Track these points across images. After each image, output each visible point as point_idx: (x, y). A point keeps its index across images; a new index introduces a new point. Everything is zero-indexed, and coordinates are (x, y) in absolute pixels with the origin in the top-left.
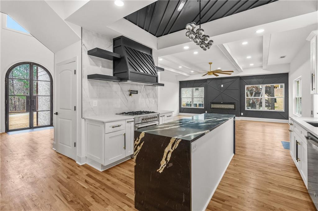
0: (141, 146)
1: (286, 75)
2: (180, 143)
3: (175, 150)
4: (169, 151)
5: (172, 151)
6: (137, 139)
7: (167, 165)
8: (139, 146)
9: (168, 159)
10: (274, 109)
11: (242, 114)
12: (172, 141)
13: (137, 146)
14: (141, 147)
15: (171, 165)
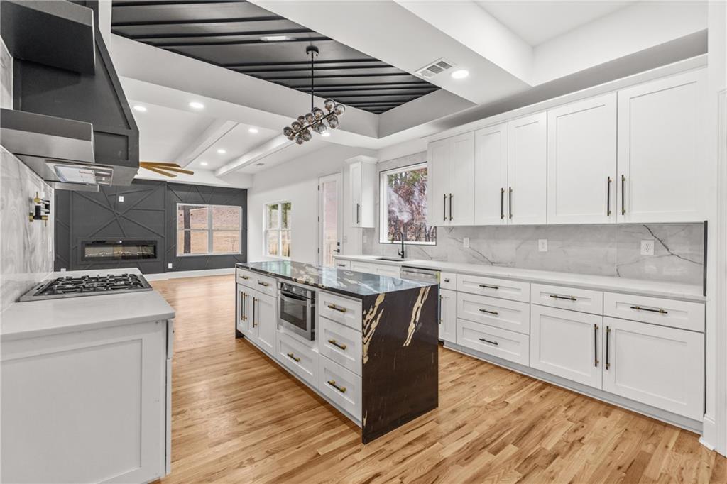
0: (378, 319)
1: (244, 192)
2: (430, 291)
3: (425, 302)
4: (418, 308)
5: (421, 305)
6: (371, 310)
7: (416, 328)
8: (374, 322)
9: (417, 320)
10: (190, 252)
11: (170, 266)
12: (421, 292)
13: (371, 323)
14: (378, 321)
15: (420, 325)
